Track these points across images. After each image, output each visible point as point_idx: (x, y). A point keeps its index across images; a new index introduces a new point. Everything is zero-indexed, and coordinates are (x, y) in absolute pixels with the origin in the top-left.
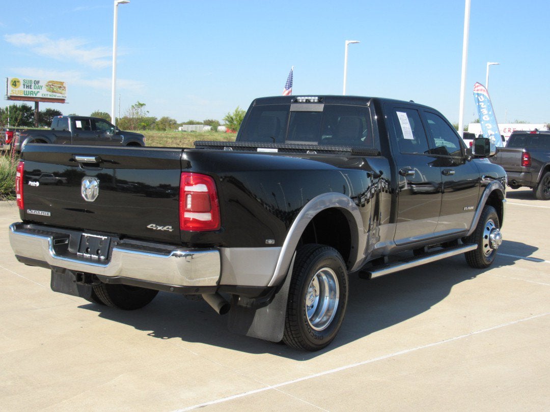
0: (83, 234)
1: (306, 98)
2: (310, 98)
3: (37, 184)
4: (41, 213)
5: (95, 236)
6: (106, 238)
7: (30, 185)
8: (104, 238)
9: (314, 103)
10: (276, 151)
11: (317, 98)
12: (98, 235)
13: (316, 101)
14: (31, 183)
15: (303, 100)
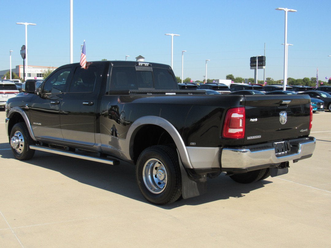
0: (275, 143)
1: (143, 63)
2: (144, 63)
3: (256, 120)
4: (254, 137)
5: (280, 142)
6: (284, 142)
7: (251, 121)
8: (283, 142)
9: (146, 66)
10: (175, 94)
11: (148, 64)
12: (279, 142)
13: (147, 65)
14: (252, 120)
15: (146, 64)
